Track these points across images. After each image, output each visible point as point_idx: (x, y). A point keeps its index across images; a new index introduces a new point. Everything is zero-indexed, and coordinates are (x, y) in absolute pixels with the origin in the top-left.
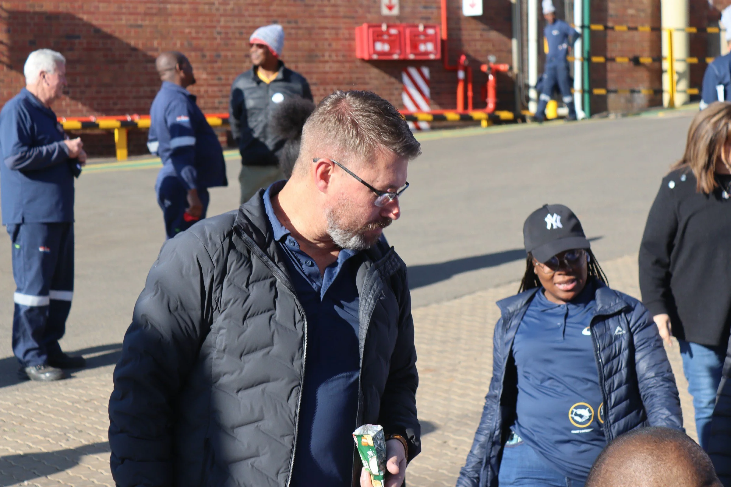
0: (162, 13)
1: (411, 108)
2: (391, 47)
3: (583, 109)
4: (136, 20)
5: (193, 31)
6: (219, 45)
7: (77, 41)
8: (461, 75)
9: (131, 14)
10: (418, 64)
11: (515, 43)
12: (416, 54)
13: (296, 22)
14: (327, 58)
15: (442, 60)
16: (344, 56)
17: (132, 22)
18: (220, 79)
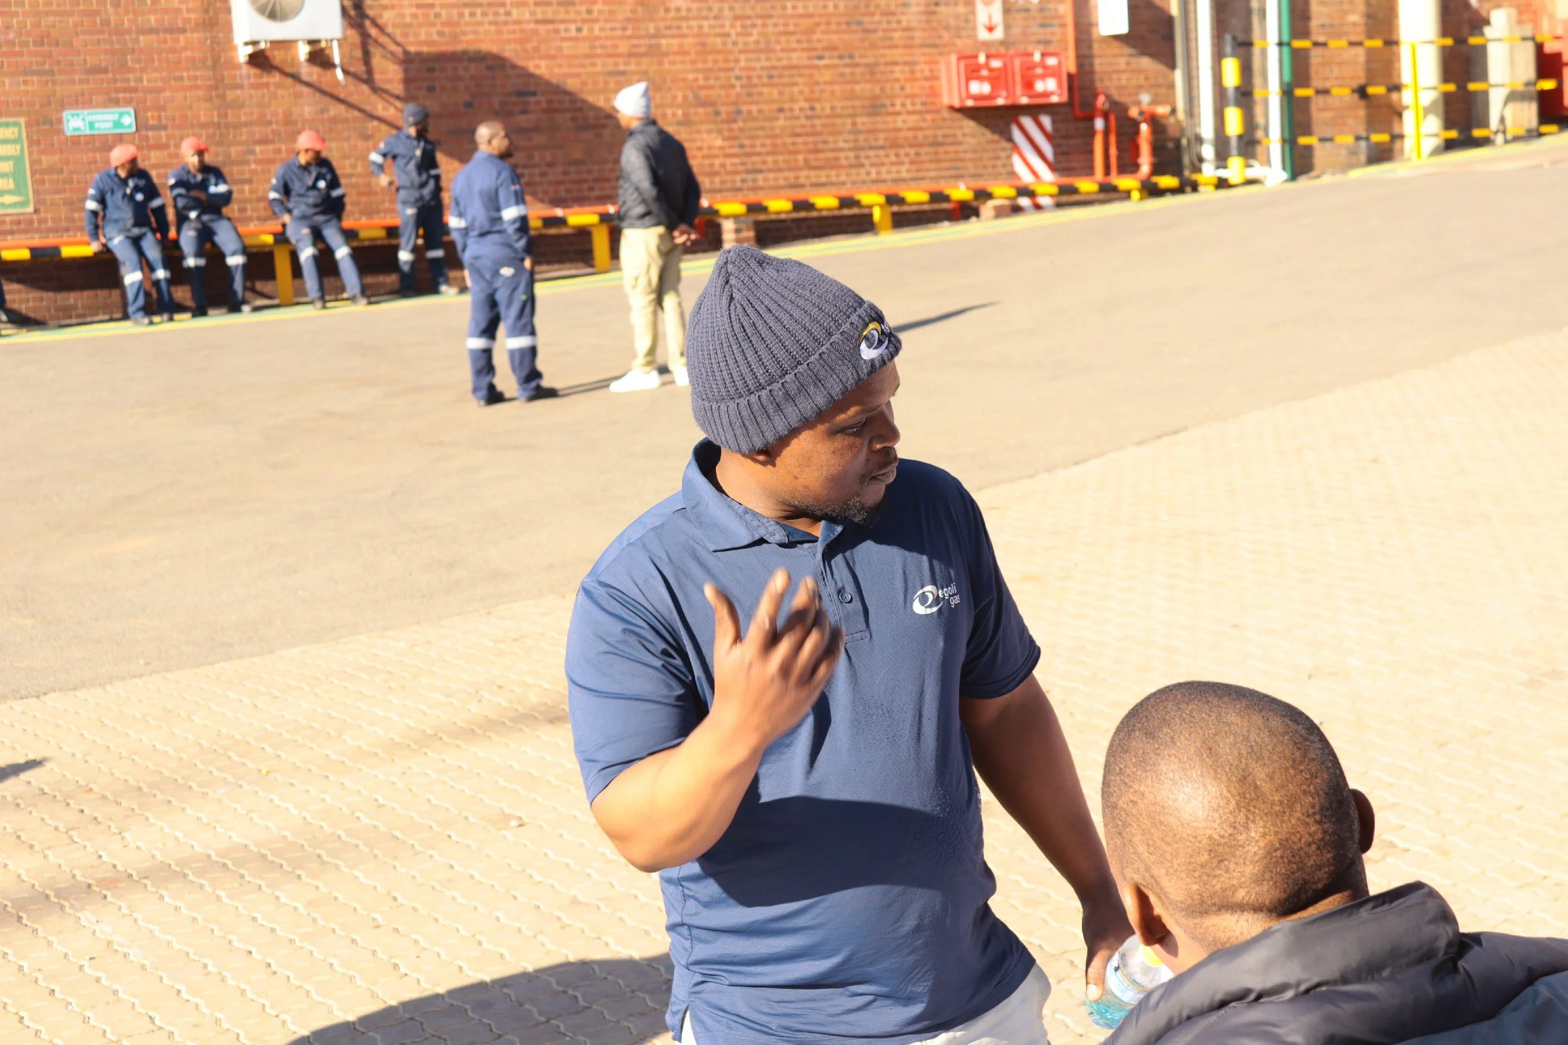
0: (655, 52)
1: (1026, 178)
2: (993, 88)
3: (1284, 168)
4: (616, 64)
5: (701, 76)
6: (738, 95)
7: (532, 99)
8: (1099, 124)
9: (609, 56)
10: (1034, 111)
11: (1178, 76)
12: (1030, 97)
13: (851, 57)
14: (898, 108)
15: (1070, 103)
16: (923, 104)
17: (611, 68)
18: (742, 146)
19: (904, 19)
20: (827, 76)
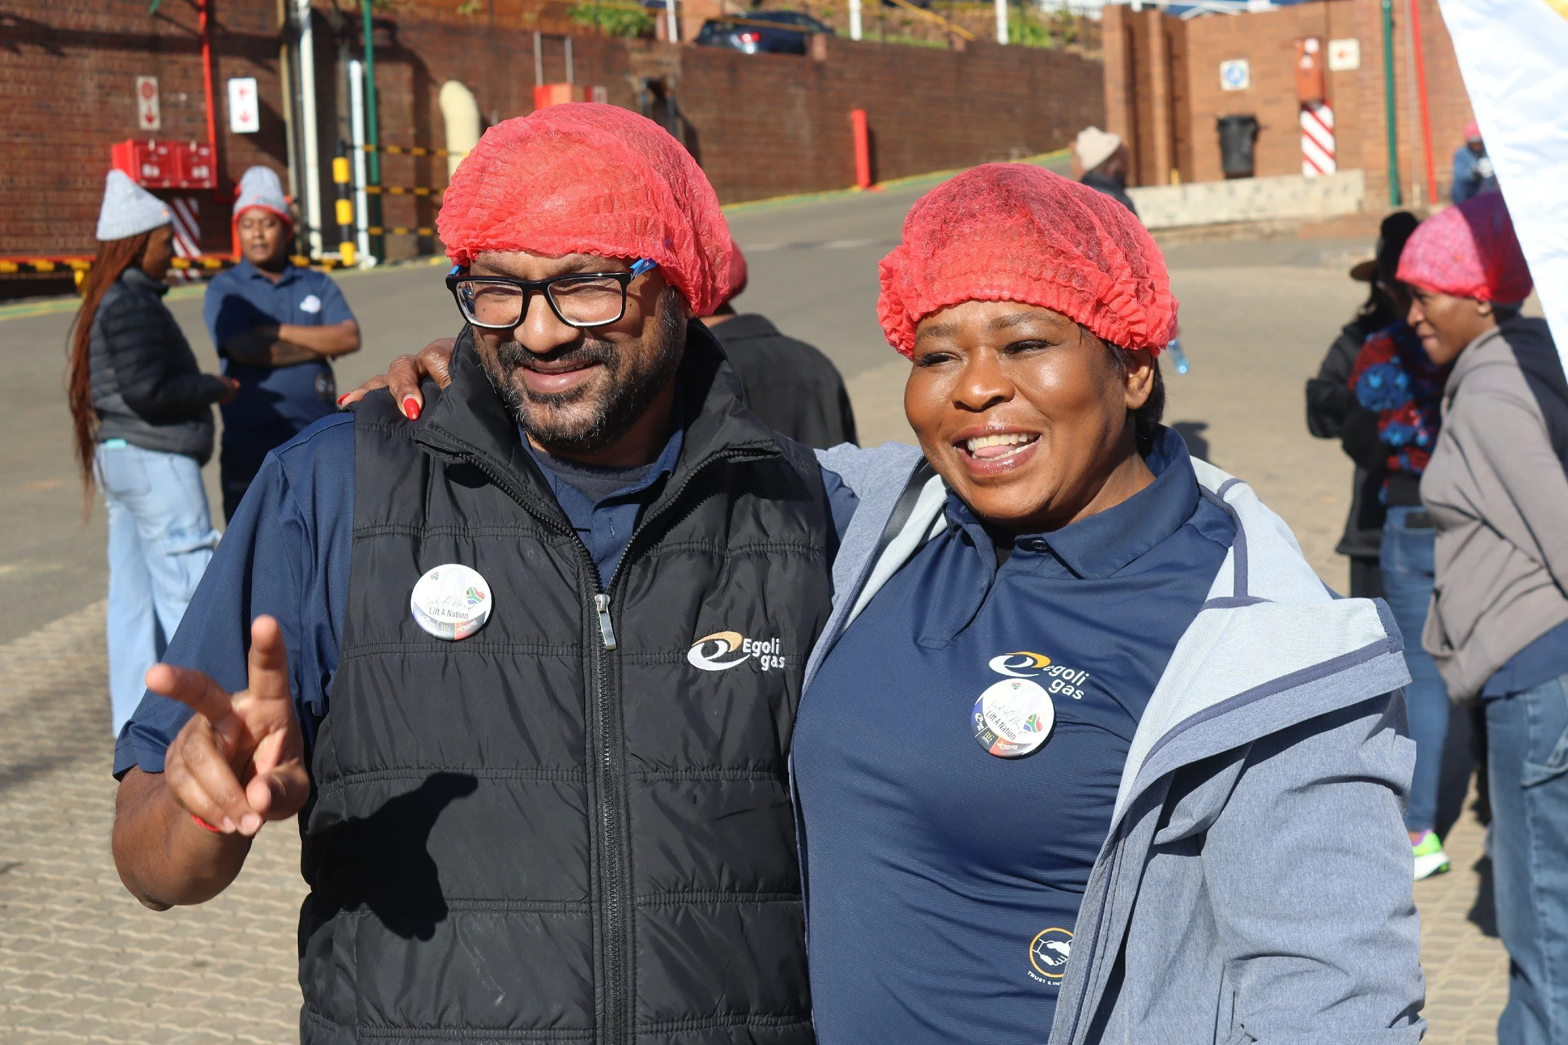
2: (162, 172)
3: (371, 255)
10: (186, 194)
11: (291, 171)
12: (189, 181)
13: (42, 136)
14: (80, 184)
15: (216, 189)
19: (83, 107)
20: (23, 152)
